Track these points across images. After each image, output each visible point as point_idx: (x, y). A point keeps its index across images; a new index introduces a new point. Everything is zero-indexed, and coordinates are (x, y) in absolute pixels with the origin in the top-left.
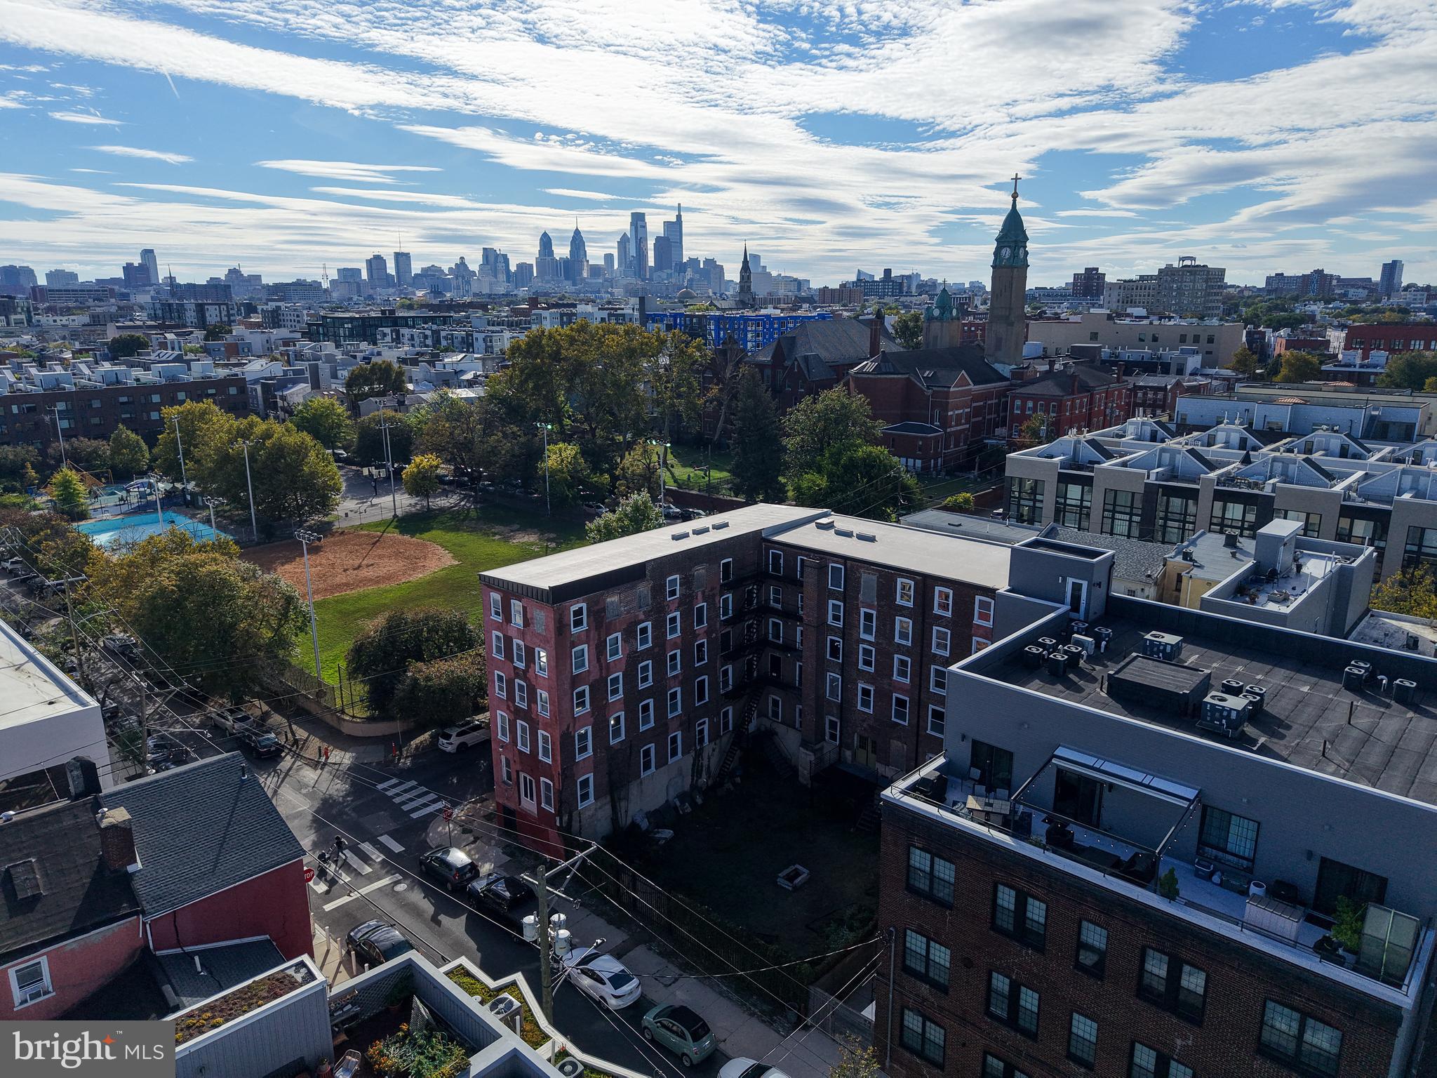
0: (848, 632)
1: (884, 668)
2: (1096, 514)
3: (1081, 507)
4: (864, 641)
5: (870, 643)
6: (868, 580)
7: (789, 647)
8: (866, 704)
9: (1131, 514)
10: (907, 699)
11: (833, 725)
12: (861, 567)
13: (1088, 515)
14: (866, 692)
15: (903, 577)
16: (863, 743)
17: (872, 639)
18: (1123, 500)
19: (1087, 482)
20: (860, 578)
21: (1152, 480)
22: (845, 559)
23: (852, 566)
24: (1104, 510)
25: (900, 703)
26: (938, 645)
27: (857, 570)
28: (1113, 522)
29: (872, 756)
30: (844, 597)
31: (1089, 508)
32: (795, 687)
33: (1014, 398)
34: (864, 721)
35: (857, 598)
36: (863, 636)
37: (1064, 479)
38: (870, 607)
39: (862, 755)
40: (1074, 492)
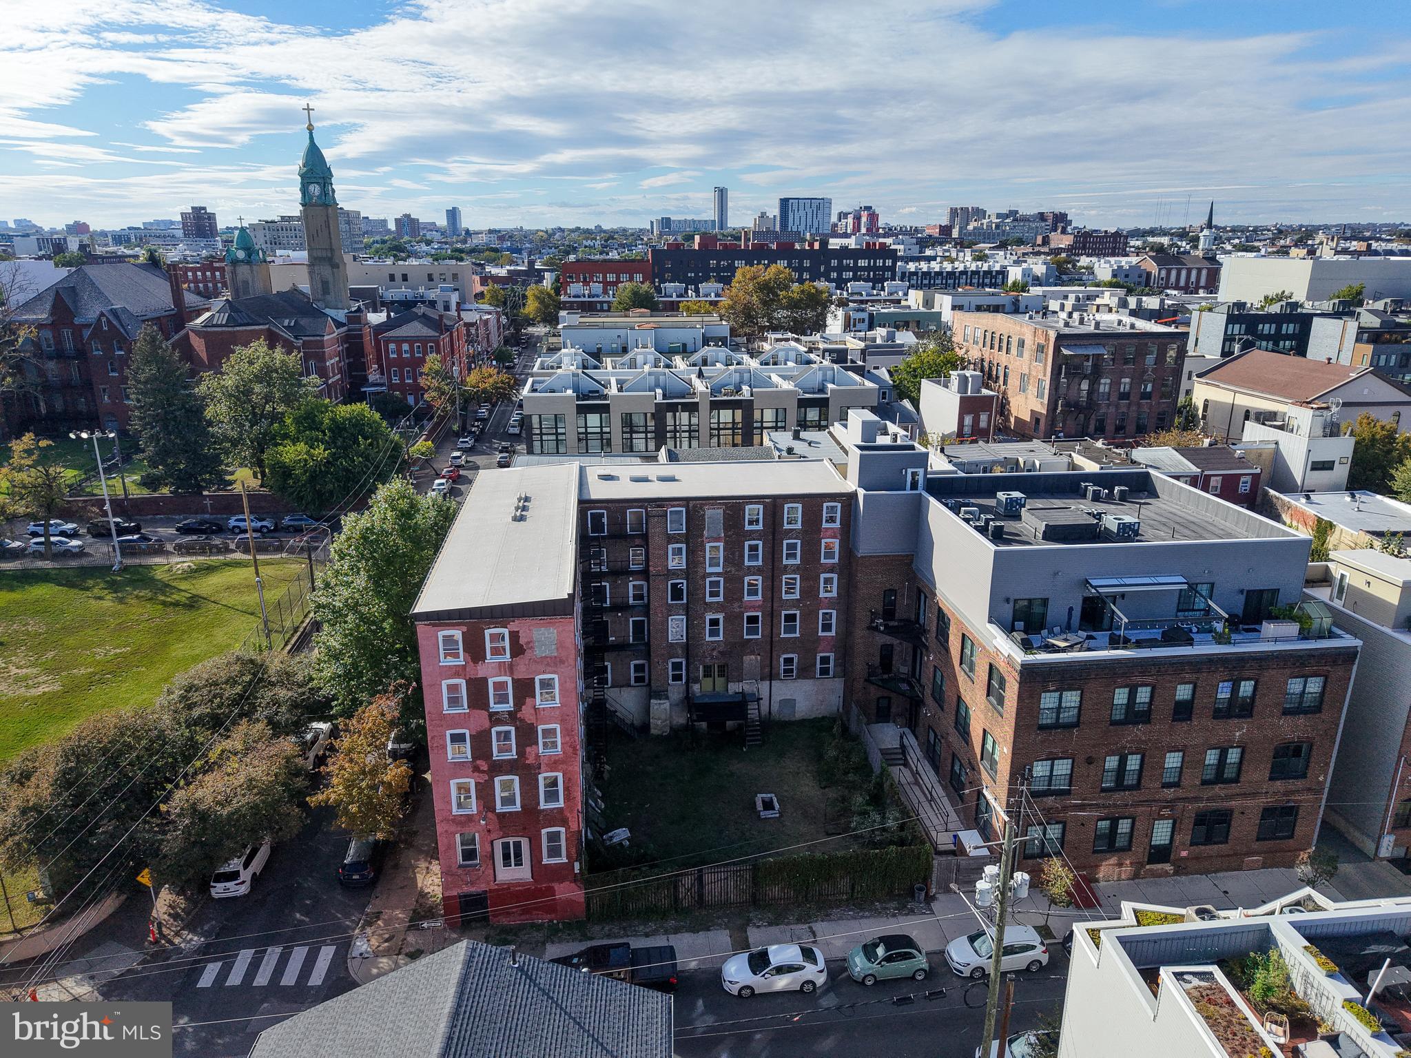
0: (693, 569)
1: (734, 592)
2: (617, 439)
3: (602, 433)
4: (711, 574)
5: (718, 574)
6: (714, 515)
7: (621, 607)
8: (714, 633)
9: (646, 432)
10: (760, 614)
11: (677, 666)
12: (705, 505)
13: (609, 440)
14: (714, 622)
15: (751, 503)
16: (708, 673)
17: (720, 569)
18: (638, 420)
19: (604, 409)
20: (704, 515)
21: (659, 399)
22: (686, 501)
23: (695, 506)
24: (623, 433)
25: (753, 620)
26: (788, 556)
27: (701, 508)
28: (631, 442)
29: (720, 681)
30: (687, 538)
31: (610, 433)
32: (629, 645)
33: (388, 341)
34: (714, 649)
35: (702, 536)
36: (709, 570)
37: (583, 410)
38: (717, 539)
39: (707, 684)
40: (593, 420)
